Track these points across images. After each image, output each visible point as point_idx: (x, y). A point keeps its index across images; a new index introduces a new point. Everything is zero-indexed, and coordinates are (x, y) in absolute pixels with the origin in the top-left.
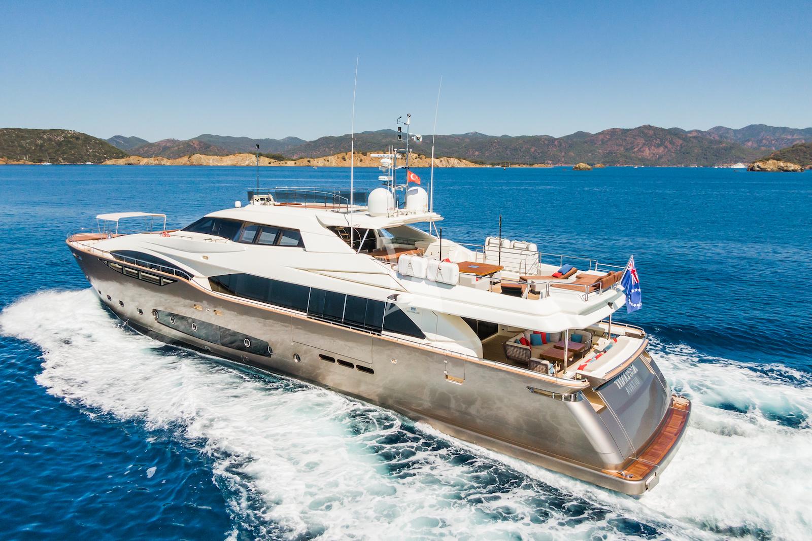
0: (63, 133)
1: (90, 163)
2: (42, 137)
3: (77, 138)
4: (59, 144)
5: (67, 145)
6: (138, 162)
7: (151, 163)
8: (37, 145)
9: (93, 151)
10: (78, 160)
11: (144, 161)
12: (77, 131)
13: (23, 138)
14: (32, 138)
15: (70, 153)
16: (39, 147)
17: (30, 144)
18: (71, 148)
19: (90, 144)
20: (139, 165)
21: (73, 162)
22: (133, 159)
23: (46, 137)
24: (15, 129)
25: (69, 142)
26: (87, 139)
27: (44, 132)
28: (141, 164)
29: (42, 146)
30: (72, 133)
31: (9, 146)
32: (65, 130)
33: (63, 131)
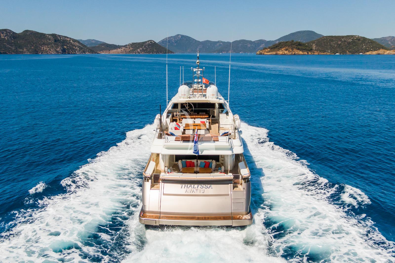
0: (352, 37)
1: (362, 54)
2: (341, 40)
3: (359, 40)
4: (349, 43)
5: (353, 44)
6: (384, 53)
7: (391, 54)
8: (338, 44)
9: (365, 47)
10: (356, 52)
11: (388, 52)
12: (360, 36)
13: (332, 41)
14: (336, 40)
15: (353, 48)
16: (338, 45)
17: (335, 44)
18: (354, 46)
19: (365, 43)
20: (384, 55)
21: (353, 53)
22: (381, 51)
23: (343, 40)
24: (330, 36)
25: (355, 42)
26: (364, 39)
27: (343, 37)
28: (385, 54)
29: (340, 45)
30: (357, 37)
31: (325, 45)
32: (354, 36)
33: (352, 36)
